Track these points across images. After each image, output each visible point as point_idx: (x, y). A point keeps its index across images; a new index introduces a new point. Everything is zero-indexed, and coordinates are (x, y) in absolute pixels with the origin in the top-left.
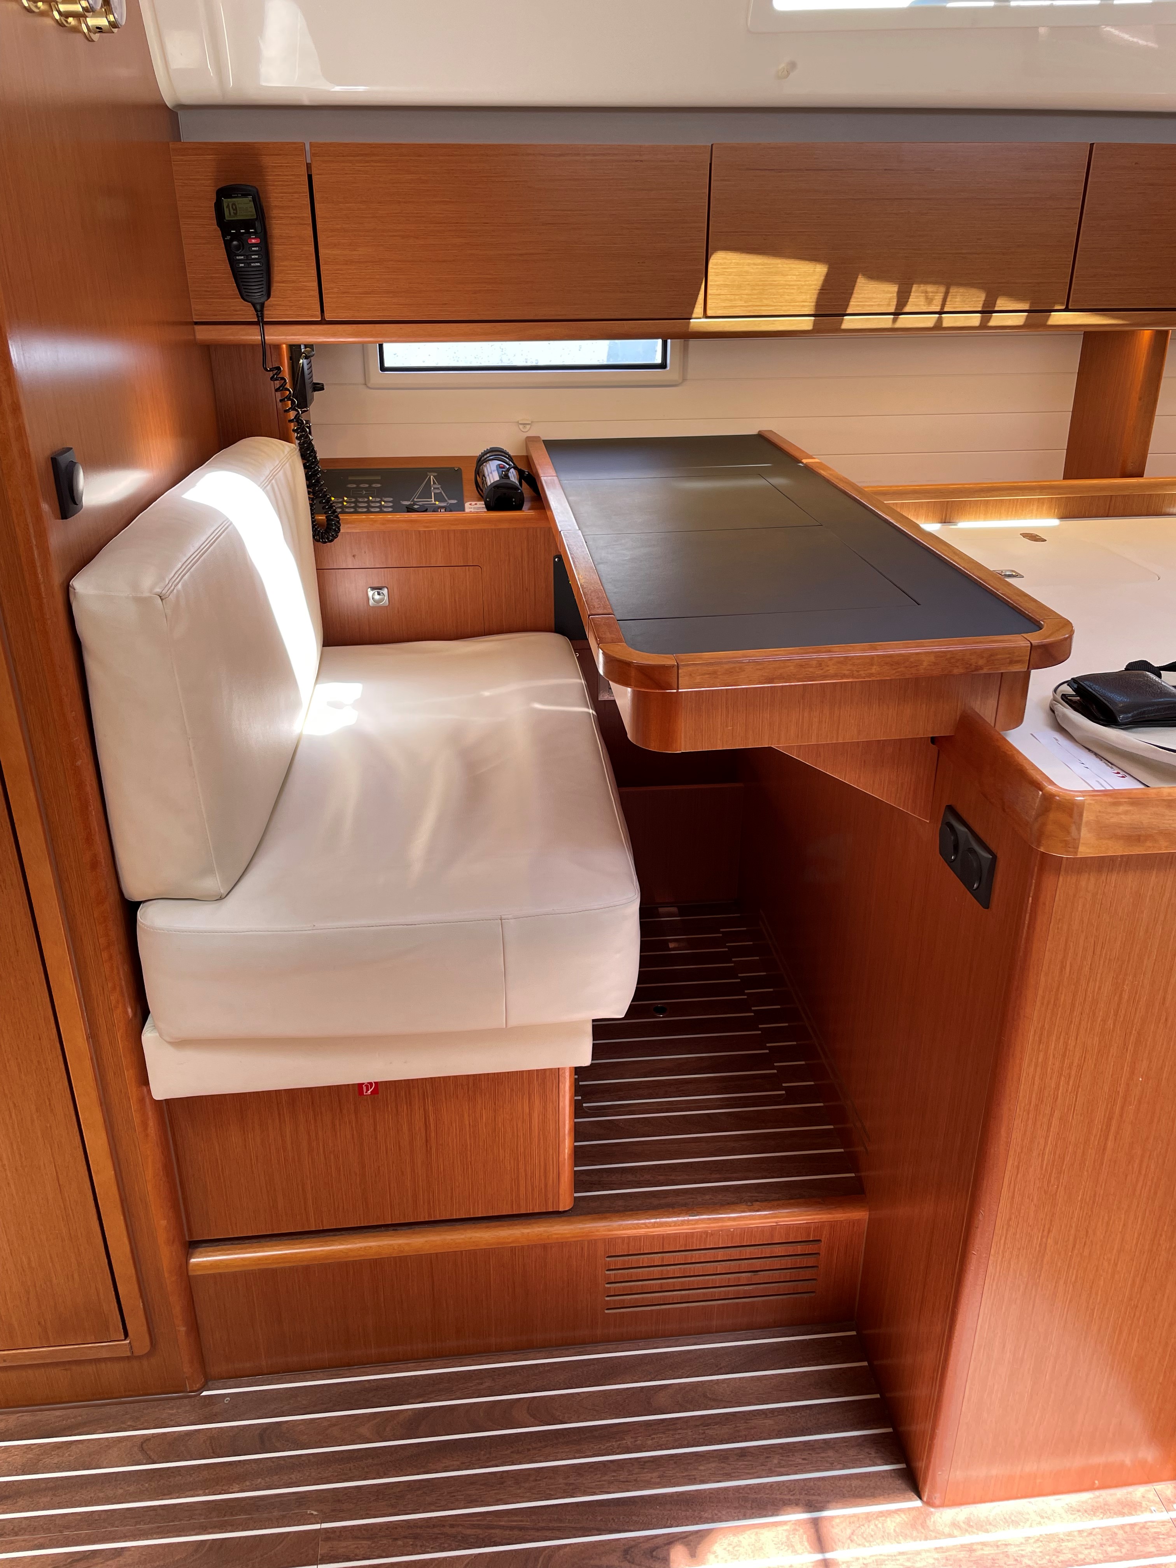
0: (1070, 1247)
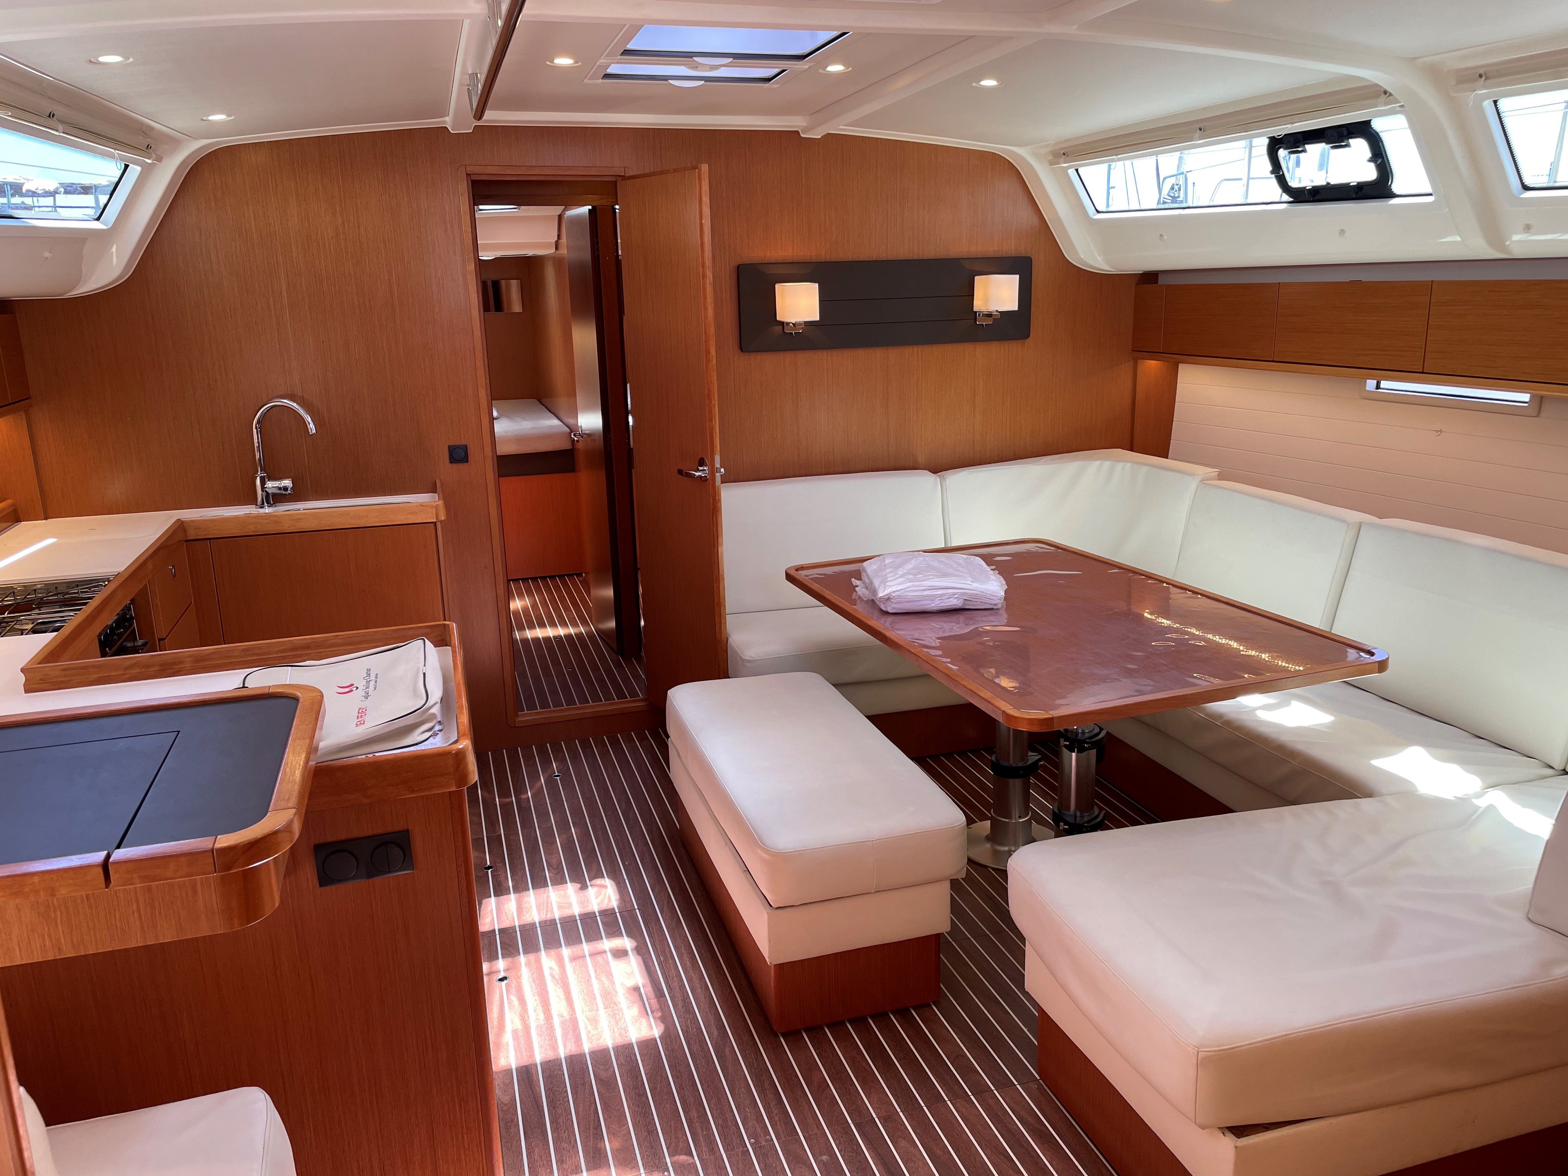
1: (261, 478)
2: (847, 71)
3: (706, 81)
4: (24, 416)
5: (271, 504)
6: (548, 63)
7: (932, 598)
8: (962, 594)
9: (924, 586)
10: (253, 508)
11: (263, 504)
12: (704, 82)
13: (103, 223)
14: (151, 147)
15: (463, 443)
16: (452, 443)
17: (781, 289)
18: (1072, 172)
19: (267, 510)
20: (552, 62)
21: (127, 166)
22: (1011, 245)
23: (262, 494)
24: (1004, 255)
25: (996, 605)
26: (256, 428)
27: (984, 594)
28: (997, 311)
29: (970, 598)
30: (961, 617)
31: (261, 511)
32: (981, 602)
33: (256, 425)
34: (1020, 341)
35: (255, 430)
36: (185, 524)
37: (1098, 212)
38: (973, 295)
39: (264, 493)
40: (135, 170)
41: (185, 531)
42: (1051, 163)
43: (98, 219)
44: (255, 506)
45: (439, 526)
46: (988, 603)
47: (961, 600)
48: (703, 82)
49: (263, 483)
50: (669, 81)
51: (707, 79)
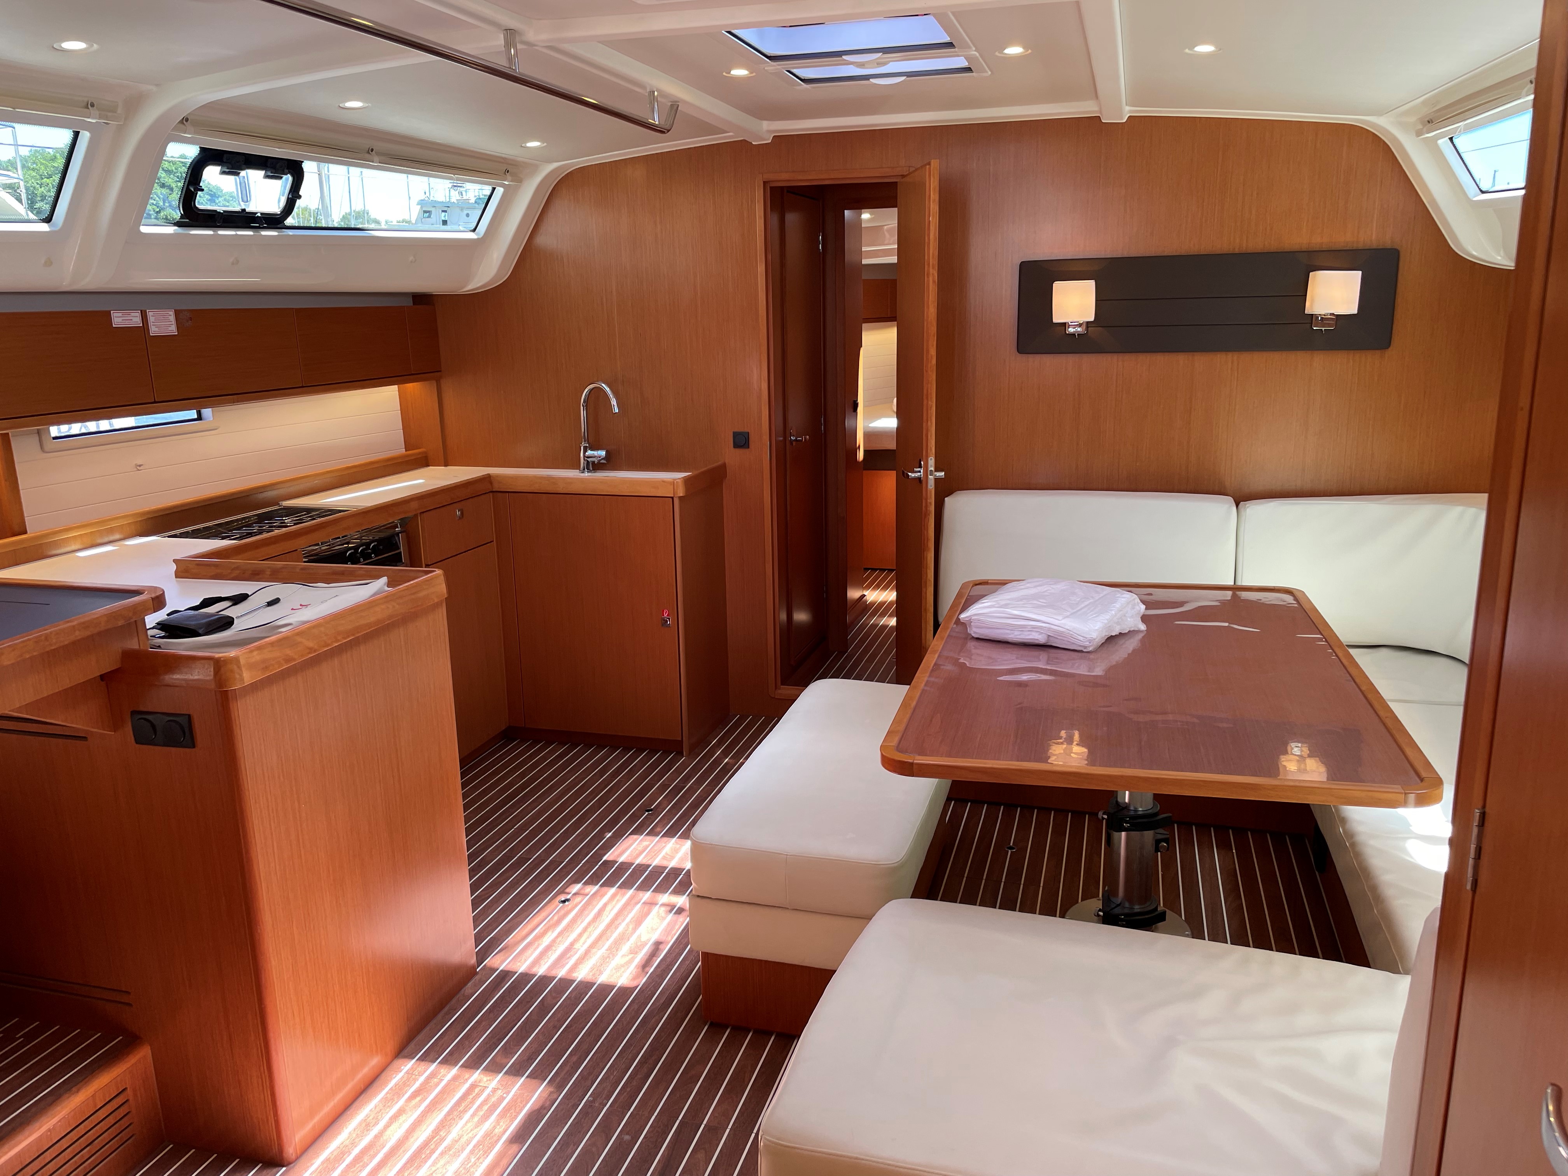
0: (304, 928)
1: (584, 447)
2: (1026, 53)
3: (908, 76)
4: (435, 385)
5: (590, 470)
6: (724, 74)
7: (1014, 627)
8: (1049, 629)
9: (1006, 614)
10: (577, 472)
11: (584, 469)
12: (906, 77)
13: (476, 234)
14: (508, 171)
15: (746, 430)
16: (736, 430)
17: (1059, 287)
18: (1444, 143)
19: (586, 474)
20: (729, 73)
21: (494, 189)
22: (1372, 234)
23: (584, 463)
24: (1361, 246)
25: (1085, 647)
26: (583, 406)
27: (1071, 633)
28: (1333, 314)
29: (1054, 634)
30: (1043, 655)
31: (582, 475)
32: (1069, 642)
33: (583, 404)
34: (1378, 352)
35: (582, 407)
36: (492, 478)
37: (1483, 192)
38: (1306, 295)
39: (585, 462)
40: (500, 191)
41: (491, 483)
42: (1419, 133)
43: (474, 230)
44: (578, 470)
45: (676, 501)
46: (1076, 644)
47: (1043, 635)
48: (904, 78)
49: (585, 451)
50: (871, 80)
51: (909, 74)
